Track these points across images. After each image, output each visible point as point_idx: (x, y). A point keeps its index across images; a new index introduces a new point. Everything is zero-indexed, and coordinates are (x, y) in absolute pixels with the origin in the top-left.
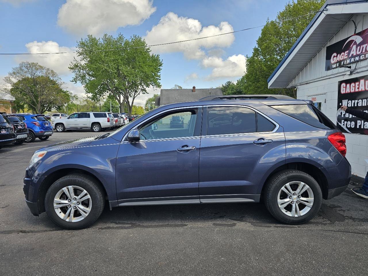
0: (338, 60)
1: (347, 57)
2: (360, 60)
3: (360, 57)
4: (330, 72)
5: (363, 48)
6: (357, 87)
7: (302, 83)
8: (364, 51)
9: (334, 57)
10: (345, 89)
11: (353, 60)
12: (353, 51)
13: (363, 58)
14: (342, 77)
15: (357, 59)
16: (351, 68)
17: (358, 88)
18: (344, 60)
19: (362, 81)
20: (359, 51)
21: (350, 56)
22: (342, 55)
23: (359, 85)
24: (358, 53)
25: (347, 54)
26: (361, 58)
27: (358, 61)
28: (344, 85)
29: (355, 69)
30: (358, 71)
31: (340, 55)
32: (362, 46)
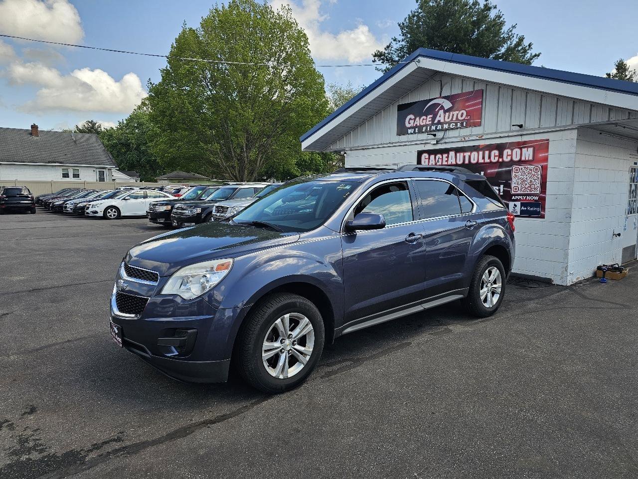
0: (416, 125)
1: (431, 123)
2: (449, 129)
3: (449, 125)
4: (404, 138)
5: (453, 115)
6: (445, 159)
7: (353, 147)
8: (454, 119)
9: (410, 119)
10: (427, 160)
11: (439, 127)
12: (440, 117)
13: (454, 127)
14: (423, 145)
15: (446, 126)
16: (436, 137)
17: (447, 161)
18: (426, 126)
19: (452, 154)
20: (448, 118)
21: (436, 121)
22: (423, 119)
23: (448, 157)
24: (447, 120)
25: (431, 119)
26: (451, 127)
27: (446, 130)
28: (425, 156)
29: (443, 138)
30: (447, 141)
31: (420, 119)
32: (451, 113)
